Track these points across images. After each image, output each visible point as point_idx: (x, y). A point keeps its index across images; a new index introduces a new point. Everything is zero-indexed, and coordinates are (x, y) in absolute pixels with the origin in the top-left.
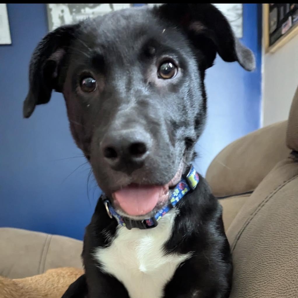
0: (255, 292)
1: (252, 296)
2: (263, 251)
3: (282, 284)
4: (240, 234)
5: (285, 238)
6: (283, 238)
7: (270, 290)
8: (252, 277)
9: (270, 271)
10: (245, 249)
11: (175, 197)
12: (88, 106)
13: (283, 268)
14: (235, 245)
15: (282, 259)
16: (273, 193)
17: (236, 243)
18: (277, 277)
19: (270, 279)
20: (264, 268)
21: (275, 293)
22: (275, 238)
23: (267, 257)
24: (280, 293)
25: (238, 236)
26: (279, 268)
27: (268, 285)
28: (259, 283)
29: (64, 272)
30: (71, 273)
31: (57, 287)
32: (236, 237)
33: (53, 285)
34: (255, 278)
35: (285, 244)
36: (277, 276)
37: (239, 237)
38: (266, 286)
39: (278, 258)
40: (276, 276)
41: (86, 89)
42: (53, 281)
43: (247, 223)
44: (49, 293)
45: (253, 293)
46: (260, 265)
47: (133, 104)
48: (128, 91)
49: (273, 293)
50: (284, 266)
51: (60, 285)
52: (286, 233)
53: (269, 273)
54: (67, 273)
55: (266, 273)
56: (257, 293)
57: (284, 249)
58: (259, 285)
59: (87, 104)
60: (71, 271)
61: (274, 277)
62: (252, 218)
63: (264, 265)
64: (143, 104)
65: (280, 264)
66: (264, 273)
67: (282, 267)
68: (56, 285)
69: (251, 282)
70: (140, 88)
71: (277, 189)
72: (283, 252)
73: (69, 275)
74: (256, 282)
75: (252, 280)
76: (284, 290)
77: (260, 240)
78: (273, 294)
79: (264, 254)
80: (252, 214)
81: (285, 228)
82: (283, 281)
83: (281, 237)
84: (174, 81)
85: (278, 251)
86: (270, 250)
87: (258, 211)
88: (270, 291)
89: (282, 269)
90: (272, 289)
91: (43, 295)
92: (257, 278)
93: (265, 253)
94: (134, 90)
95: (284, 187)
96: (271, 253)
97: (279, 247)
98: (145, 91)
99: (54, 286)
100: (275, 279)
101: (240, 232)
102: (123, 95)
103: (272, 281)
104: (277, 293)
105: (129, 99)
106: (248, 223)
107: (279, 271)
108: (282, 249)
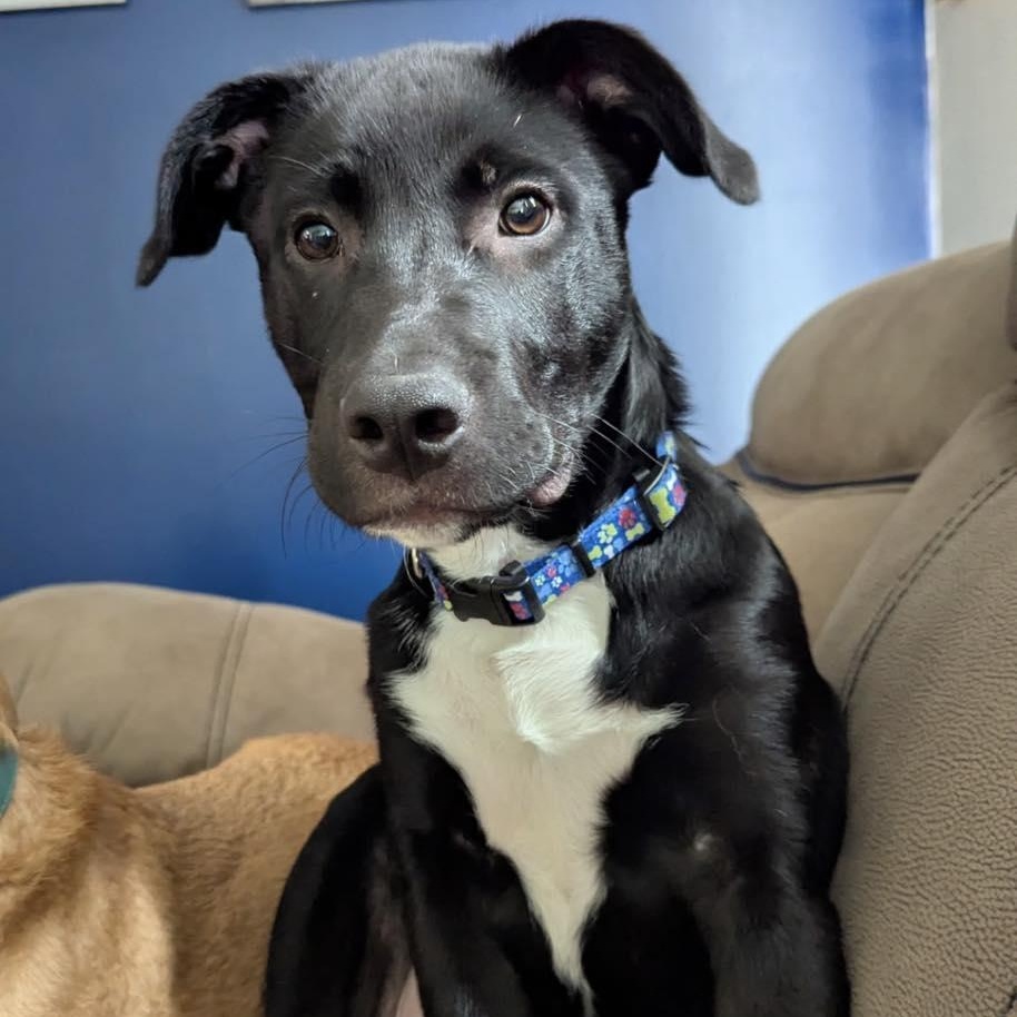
0: (918, 855)
1: (909, 867)
2: (940, 714)
3: (1001, 837)
4: (868, 641)
5: (1005, 678)
6: (999, 678)
7: (963, 854)
8: (906, 798)
9: (963, 789)
10: (884, 700)
11: (604, 546)
12: (315, 294)
13: (1003, 782)
14: (855, 680)
15: (1000, 752)
16: (967, 511)
17: (857, 673)
18: (985, 813)
19: (963, 814)
20: (943, 774)
21: (980, 867)
22: (976, 675)
23: (954, 736)
24: (994, 866)
25: (863, 648)
26: (991, 783)
27: (959, 834)
28: (931, 826)
29: (301, 753)
30: (323, 754)
31: (275, 805)
32: (856, 651)
33: (262, 798)
34: (916, 804)
35: (1009, 701)
36: (985, 807)
37: (866, 652)
38: (951, 839)
39: (985, 746)
40: (981, 808)
41: (310, 250)
42: (262, 786)
43: (889, 606)
44: (248, 831)
45: (913, 856)
46: (929, 761)
47: (430, 304)
48: (419, 270)
49: (974, 866)
50: (1006, 778)
51: (284, 800)
52: (1009, 662)
53: (961, 793)
54: (309, 756)
55: (950, 793)
56: (922, 858)
57: (1005, 717)
58: (931, 832)
59: (311, 292)
60: (323, 749)
61: (976, 811)
62: (905, 591)
63: (944, 766)
64: (456, 304)
65: (994, 766)
66: (945, 792)
67: (999, 777)
68: (271, 800)
69: (903, 819)
70: (449, 262)
71: (983, 496)
72: (1000, 726)
73: (314, 765)
74: (922, 819)
75: (907, 812)
76: (1009, 860)
77: (930, 674)
78: (974, 868)
79: (944, 727)
80: (903, 577)
81: (1008, 643)
82: (1005, 828)
83: (994, 674)
84: (540, 241)
85: (988, 721)
86: (961, 715)
87: (922, 568)
88: (963, 858)
89: (1000, 786)
90: (971, 851)
91: (230, 838)
92: (921, 805)
93: (945, 724)
94: (435, 266)
95: (1002, 494)
96: (965, 724)
97: (989, 708)
98: (462, 269)
99: (263, 802)
100: (978, 818)
101: (867, 633)
102: (406, 280)
103: (969, 822)
104: (986, 867)
105: (421, 290)
106: (894, 607)
107: (992, 790)
108: (998, 715)
